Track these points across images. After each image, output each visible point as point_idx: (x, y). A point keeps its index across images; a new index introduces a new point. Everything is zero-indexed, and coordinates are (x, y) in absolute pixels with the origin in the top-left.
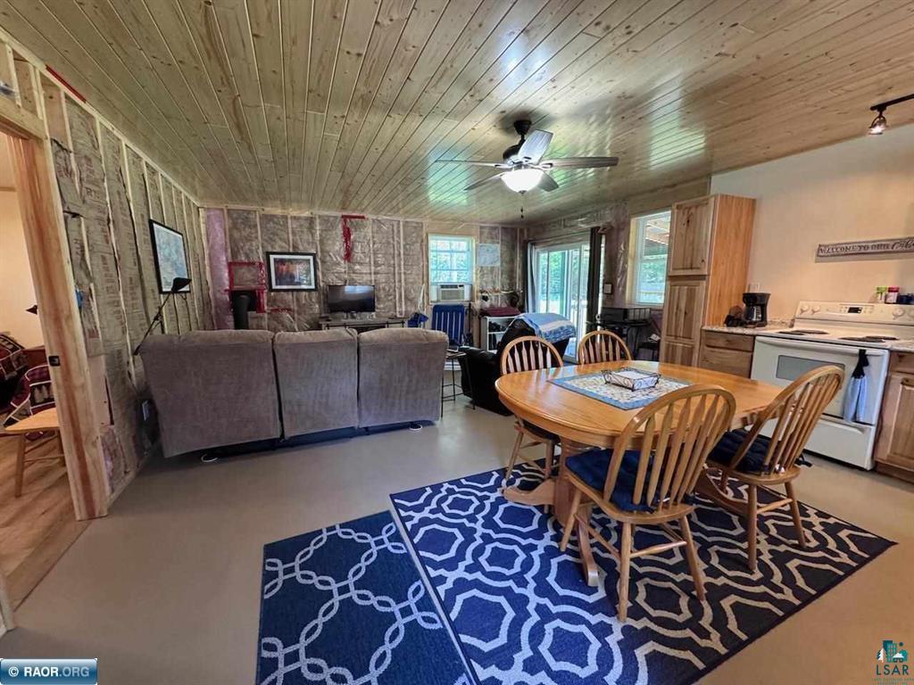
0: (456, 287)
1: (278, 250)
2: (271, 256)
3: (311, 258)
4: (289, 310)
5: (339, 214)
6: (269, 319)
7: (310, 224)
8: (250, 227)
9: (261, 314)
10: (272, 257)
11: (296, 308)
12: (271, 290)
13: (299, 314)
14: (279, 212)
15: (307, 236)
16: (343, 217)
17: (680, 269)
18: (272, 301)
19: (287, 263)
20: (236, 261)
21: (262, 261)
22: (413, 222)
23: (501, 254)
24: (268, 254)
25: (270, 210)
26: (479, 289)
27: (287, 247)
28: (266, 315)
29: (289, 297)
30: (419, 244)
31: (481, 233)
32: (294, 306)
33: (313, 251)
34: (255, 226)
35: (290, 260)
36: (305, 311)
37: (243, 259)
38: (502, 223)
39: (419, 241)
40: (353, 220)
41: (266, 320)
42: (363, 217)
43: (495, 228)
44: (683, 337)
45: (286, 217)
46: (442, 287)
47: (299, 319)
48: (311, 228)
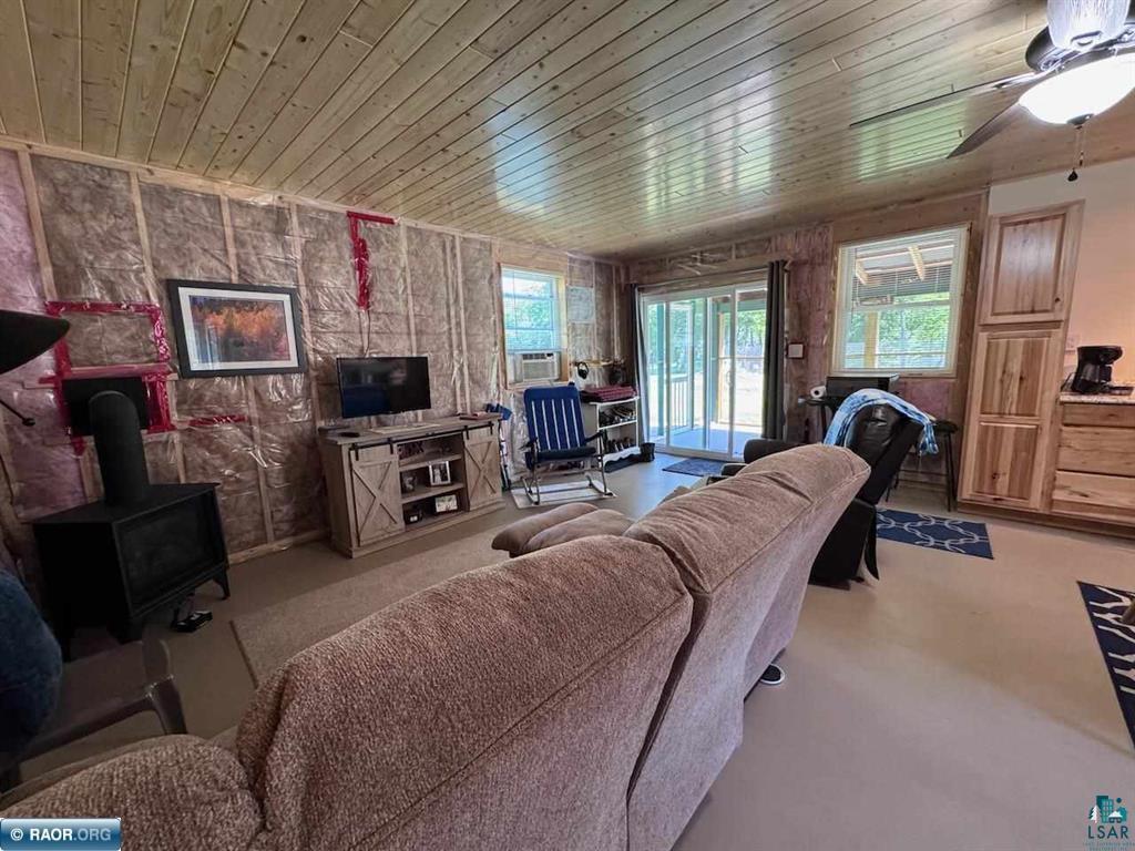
0: (542, 356)
1: (198, 275)
2: (181, 290)
3: (286, 298)
4: (239, 420)
5: (342, 208)
6: (185, 445)
7: (277, 223)
8: (112, 211)
9: (164, 436)
10: (185, 294)
11: (255, 414)
12: (186, 373)
13: (263, 424)
14: (195, 183)
15: (272, 251)
16: (350, 215)
17: (1009, 313)
18: (186, 401)
19: (226, 311)
20: (75, 299)
21: (155, 301)
22: (476, 240)
23: (597, 305)
24: (170, 287)
25: (166, 175)
26: (572, 359)
27: (224, 272)
28: (176, 437)
29: (232, 387)
30: (486, 282)
31: (571, 269)
32: (251, 410)
33: (290, 284)
34: (131, 209)
35: (232, 302)
36: (276, 420)
37: (96, 293)
38: (594, 255)
39: (488, 276)
40: (370, 224)
41: (178, 448)
42: (390, 222)
43: (588, 263)
44: (1017, 415)
45: (217, 201)
46: (525, 357)
47: (264, 438)
48: (280, 230)
